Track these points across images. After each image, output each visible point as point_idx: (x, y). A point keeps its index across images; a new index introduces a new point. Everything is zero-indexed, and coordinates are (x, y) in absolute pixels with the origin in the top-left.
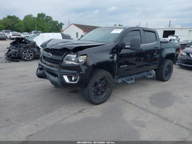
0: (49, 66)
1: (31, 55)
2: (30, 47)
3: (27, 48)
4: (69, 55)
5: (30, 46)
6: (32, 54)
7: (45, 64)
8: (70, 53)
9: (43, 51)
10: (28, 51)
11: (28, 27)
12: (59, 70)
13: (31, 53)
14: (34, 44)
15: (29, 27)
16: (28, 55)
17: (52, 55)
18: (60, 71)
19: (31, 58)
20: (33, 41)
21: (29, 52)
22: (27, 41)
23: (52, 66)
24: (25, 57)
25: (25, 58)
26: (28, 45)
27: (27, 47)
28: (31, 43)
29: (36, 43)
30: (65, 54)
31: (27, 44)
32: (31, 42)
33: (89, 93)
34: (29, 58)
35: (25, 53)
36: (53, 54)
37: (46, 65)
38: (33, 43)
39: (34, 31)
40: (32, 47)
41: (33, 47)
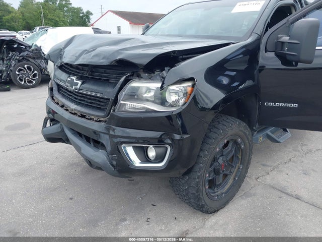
0: (75, 114)
1: (35, 76)
2: (30, 59)
3: (25, 62)
4: (135, 84)
5: (30, 57)
6: (36, 72)
7: (63, 106)
8: (139, 76)
9: (55, 71)
10: (26, 66)
11: (28, 21)
12: (108, 129)
13: (33, 72)
14: (38, 50)
15: (30, 21)
16: (28, 77)
17: (80, 83)
18: (112, 133)
19: (34, 82)
20: (36, 45)
21: (29, 68)
22: (22, 45)
23: (83, 116)
24: (22, 80)
25: (23, 83)
26: (25, 53)
27: (24, 58)
28: (30, 50)
29: (41, 50)
30: (123, 79)
31: (24, 51)
32: (30, 47)
33: (197, 191)
34: (30, 82)
35: (22, 72)
36: (84, 80)
37: (67, 110)
38: (36, 50)
39: (38, 27)
40: (34, 58)
41: (38, 58)
